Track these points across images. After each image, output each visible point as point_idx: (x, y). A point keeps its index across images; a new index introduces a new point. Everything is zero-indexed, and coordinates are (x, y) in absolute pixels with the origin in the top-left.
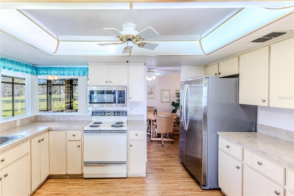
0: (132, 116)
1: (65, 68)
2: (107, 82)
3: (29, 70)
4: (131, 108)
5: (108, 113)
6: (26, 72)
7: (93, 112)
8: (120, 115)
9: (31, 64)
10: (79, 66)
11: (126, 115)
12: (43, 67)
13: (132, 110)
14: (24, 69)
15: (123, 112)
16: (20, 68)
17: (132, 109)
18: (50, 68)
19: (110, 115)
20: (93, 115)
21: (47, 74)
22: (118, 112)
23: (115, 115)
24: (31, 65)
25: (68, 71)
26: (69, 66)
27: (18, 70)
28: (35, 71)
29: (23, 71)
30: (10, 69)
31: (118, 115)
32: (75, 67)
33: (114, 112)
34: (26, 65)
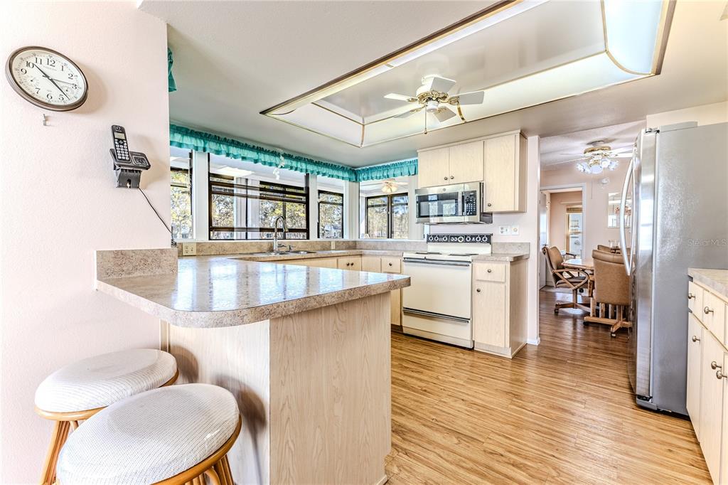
0: (503, 245)
1: (389, 166)
2: (446, 179)
3: (346, 175)
4: (502, 228)
5: (454, 237)
6: (343, 178)
7: (428, 236)
8: (475, 242)
9: (348, 166)
10: (409, 160)
11: (489, 241)
12: (363, 169)
13: (505, 233)
14: (341, 174)
15: (482, 236)
16: (335, 173)
17: (504, 230)
18: (371, 169)
19: (457, 241)
20: (428, 241)
21: (368, 178)
22: (472, 237)
23: (466, 242)
24: (349, 168)
25: (393, 170)
26: (394, 163)
27: (332, 176)
28: (354, 177)
29: (338, 177)
30: (324, 174)
31: (471, 242)
32: (403, 161)
33: (466, 236)
34: (343, 169)
